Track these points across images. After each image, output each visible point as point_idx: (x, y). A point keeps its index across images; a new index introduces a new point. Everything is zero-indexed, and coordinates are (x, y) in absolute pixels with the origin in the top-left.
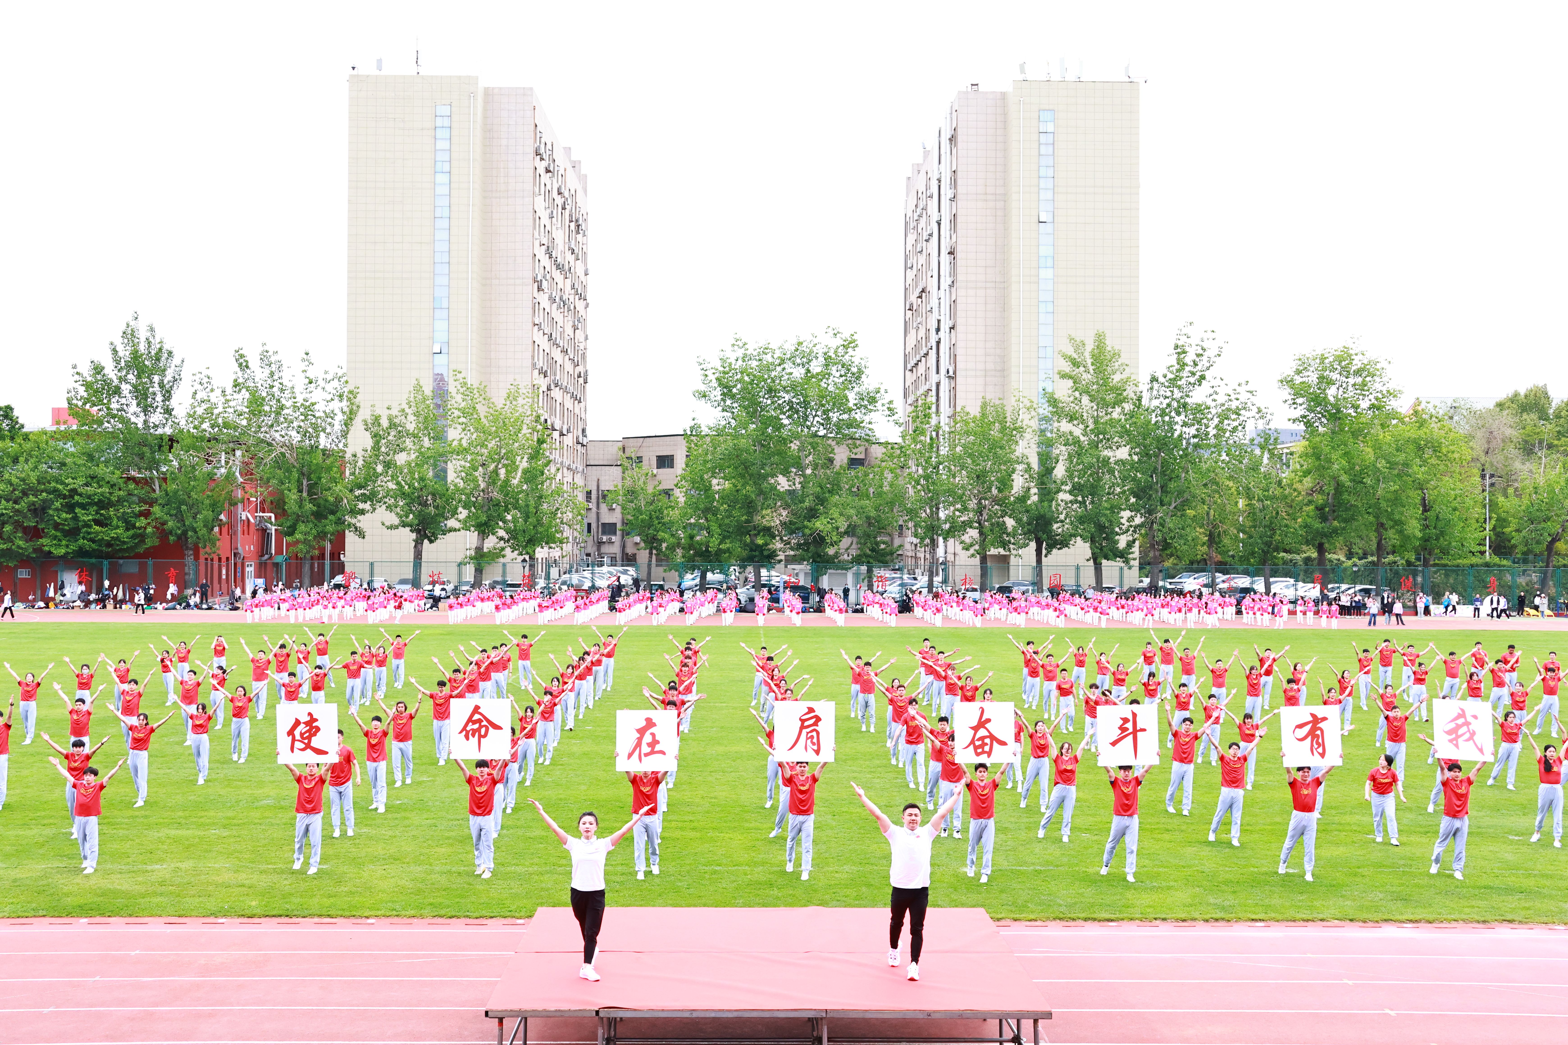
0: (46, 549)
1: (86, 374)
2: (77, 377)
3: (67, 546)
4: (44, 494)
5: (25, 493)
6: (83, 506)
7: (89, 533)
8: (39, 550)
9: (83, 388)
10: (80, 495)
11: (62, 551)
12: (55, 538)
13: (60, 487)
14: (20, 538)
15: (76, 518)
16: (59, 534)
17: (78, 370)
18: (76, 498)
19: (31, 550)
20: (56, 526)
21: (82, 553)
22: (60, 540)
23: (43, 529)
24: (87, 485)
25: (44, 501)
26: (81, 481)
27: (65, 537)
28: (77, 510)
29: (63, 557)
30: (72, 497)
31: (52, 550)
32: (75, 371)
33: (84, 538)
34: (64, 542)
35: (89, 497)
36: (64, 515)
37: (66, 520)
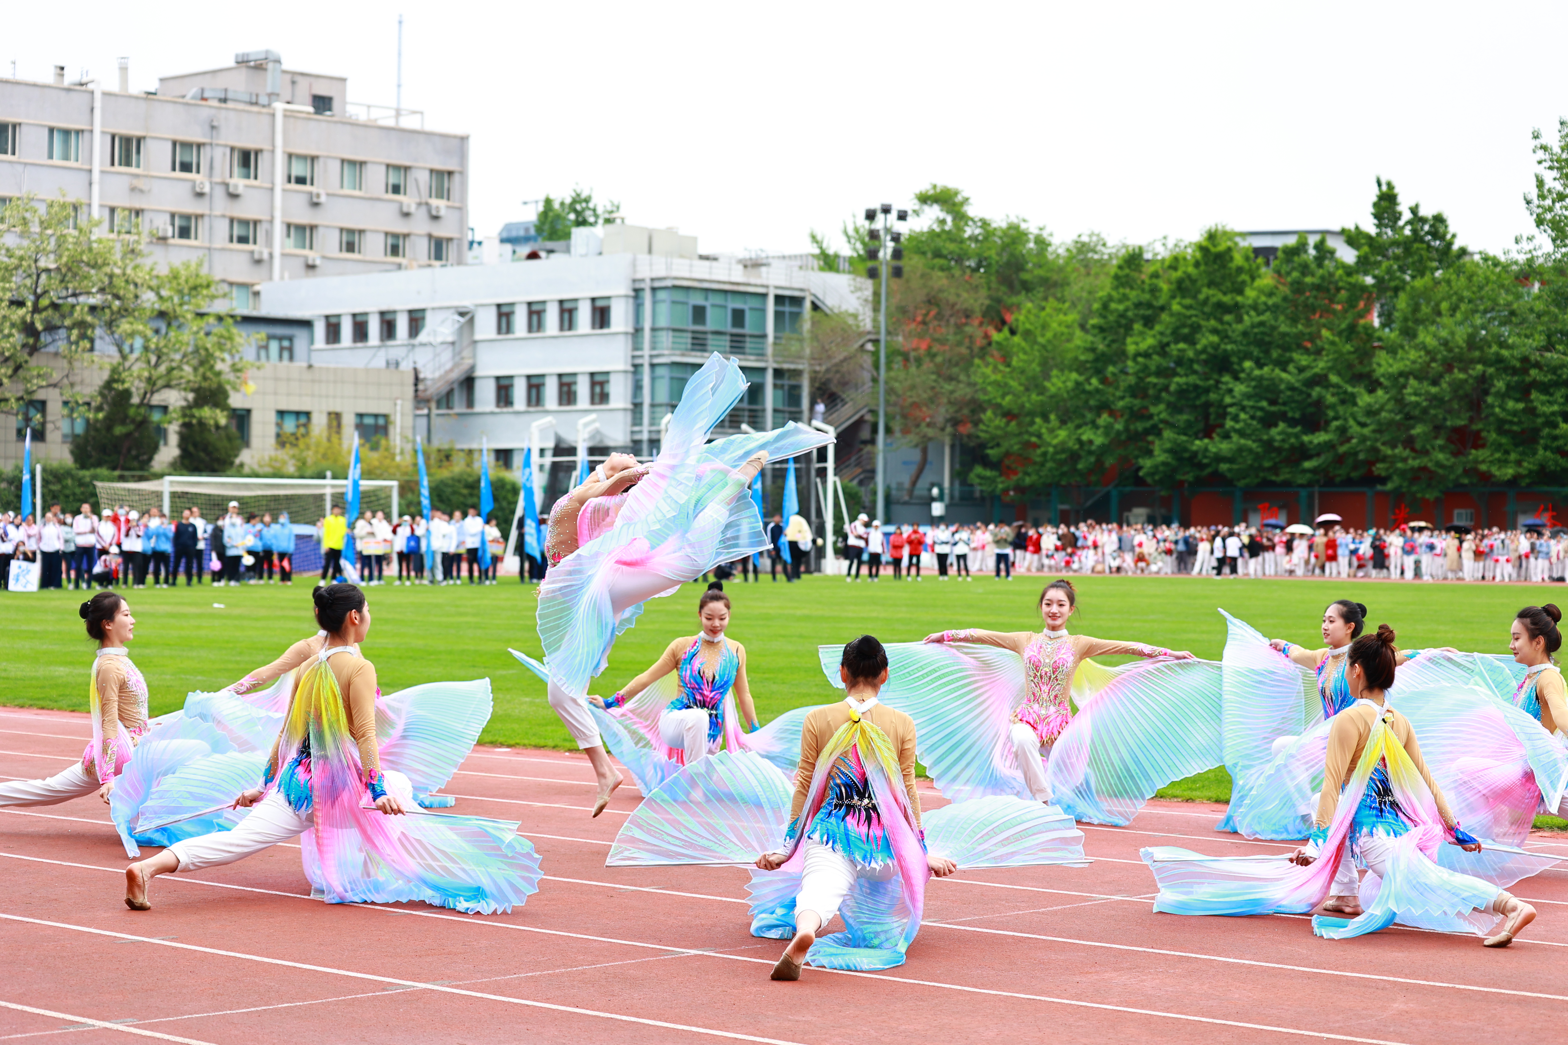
0: (1483, 467)
1: (1557, 149)
2: (1541, 155)
3: (1519, 463)
4: (1479, 367)
5: (1449, 367)
6: (1545, 388)
7: (1555, 438)
8: (1472, 471)
9: (1555, 173)
10: (1537, 365)
11: (1509, 472)
12: (1498, 447)
13: (1505, 353)
14: (1442, 449)
15: (1531, 411)
16: (1504, 440)
17: (1543, 141)
18: (1533, 372)
19: (1460, 471)
20: (1501, 426)
21: (1543, 475)
22: (1507, 452)
23: (1478, 433)
24: (1549, 347)
25: (1483, 379)
26: (1539, 340)
27: (1516, 445)
28: (1534, 395)
29: (1513, 482)
30: (1525, 371)
31: (1494, 470)
32: (1538, 142)
33: (1546, 448)
34: (1513, 456)
35: (1554, 370)
36: (1511, 404)
37: (1515, 413)
